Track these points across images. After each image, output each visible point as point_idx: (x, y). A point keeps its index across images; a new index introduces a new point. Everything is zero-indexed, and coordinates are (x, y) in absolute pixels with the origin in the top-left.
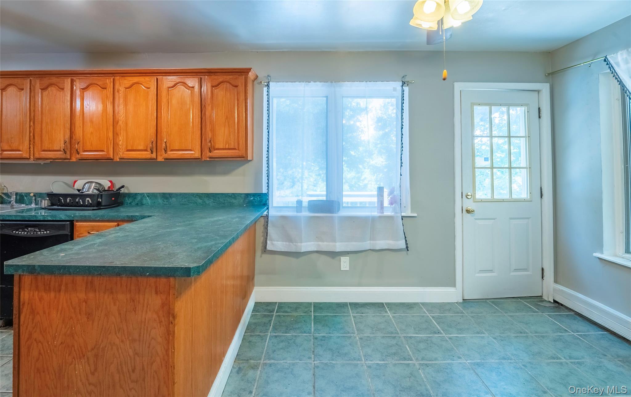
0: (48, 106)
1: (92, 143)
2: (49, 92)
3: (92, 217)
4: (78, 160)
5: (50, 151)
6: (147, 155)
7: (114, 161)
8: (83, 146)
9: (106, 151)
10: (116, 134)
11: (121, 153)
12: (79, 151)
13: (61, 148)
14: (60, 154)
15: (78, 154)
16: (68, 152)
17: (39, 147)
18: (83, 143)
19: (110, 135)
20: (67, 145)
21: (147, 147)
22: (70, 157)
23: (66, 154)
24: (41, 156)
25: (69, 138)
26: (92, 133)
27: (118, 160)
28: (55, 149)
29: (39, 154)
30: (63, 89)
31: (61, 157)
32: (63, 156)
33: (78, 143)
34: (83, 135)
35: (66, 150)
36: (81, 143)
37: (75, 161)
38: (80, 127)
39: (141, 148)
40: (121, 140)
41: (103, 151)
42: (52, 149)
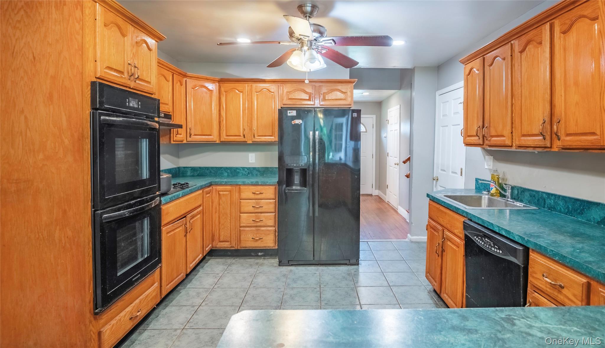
0: (526, 74)
1: (577, 122)
2: (527, 54)
3: (549, 251)
4: (561, 149)
5: (529, 135)
8: (566, 127)
9: (598, 133)
12: (559, 134)
13: (539, 131)
14: (538, 141)
15: (559, 140)
16: (548, 138)
17: (520, 131)
18: (565, 122)
20: (546, 126)
22: (551, 144)
23: (545, 139)
24: (521, 143)
25: (548, 116)
26: (577, 104)
28: (534, 132)
29: (519, 140)
30: (540, 43)
31: (540, 144)
32: (542, 144)
33: (559, 122)
34: (565, 108)
35: (545, 134)
36: (562, 122)
37: (557, 151)
38: (561, 96)
41: (594, 134)
42: (531, 134)
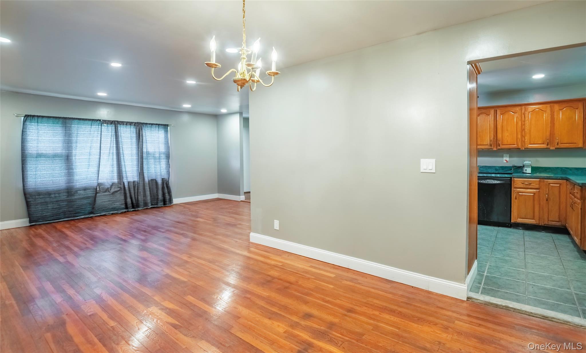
1: (507, 141)
5: (481, 145)
6: (544, 146)
7: (521, 149)
9: (516, 144)
10: (523, 136)
11: (526, 146)
13: (488, 143)
14: (487, 147)
19: (519, 136)
21: (544, 142)
26: (507, 136)
27: (524, 149)
28: (485, 144)
32: (490, 147)
35: (491, 145)
39: (540, 143)
40: (527, 138)
41: (515, 145)
